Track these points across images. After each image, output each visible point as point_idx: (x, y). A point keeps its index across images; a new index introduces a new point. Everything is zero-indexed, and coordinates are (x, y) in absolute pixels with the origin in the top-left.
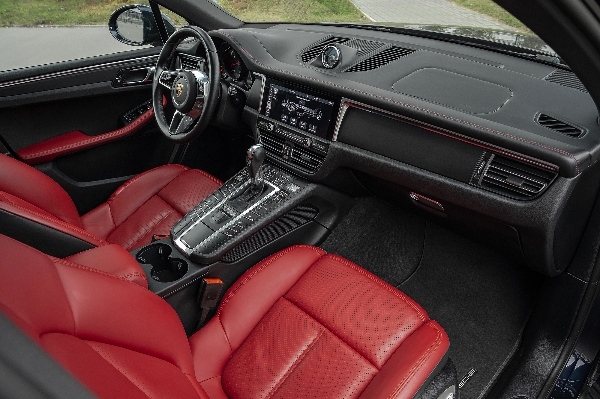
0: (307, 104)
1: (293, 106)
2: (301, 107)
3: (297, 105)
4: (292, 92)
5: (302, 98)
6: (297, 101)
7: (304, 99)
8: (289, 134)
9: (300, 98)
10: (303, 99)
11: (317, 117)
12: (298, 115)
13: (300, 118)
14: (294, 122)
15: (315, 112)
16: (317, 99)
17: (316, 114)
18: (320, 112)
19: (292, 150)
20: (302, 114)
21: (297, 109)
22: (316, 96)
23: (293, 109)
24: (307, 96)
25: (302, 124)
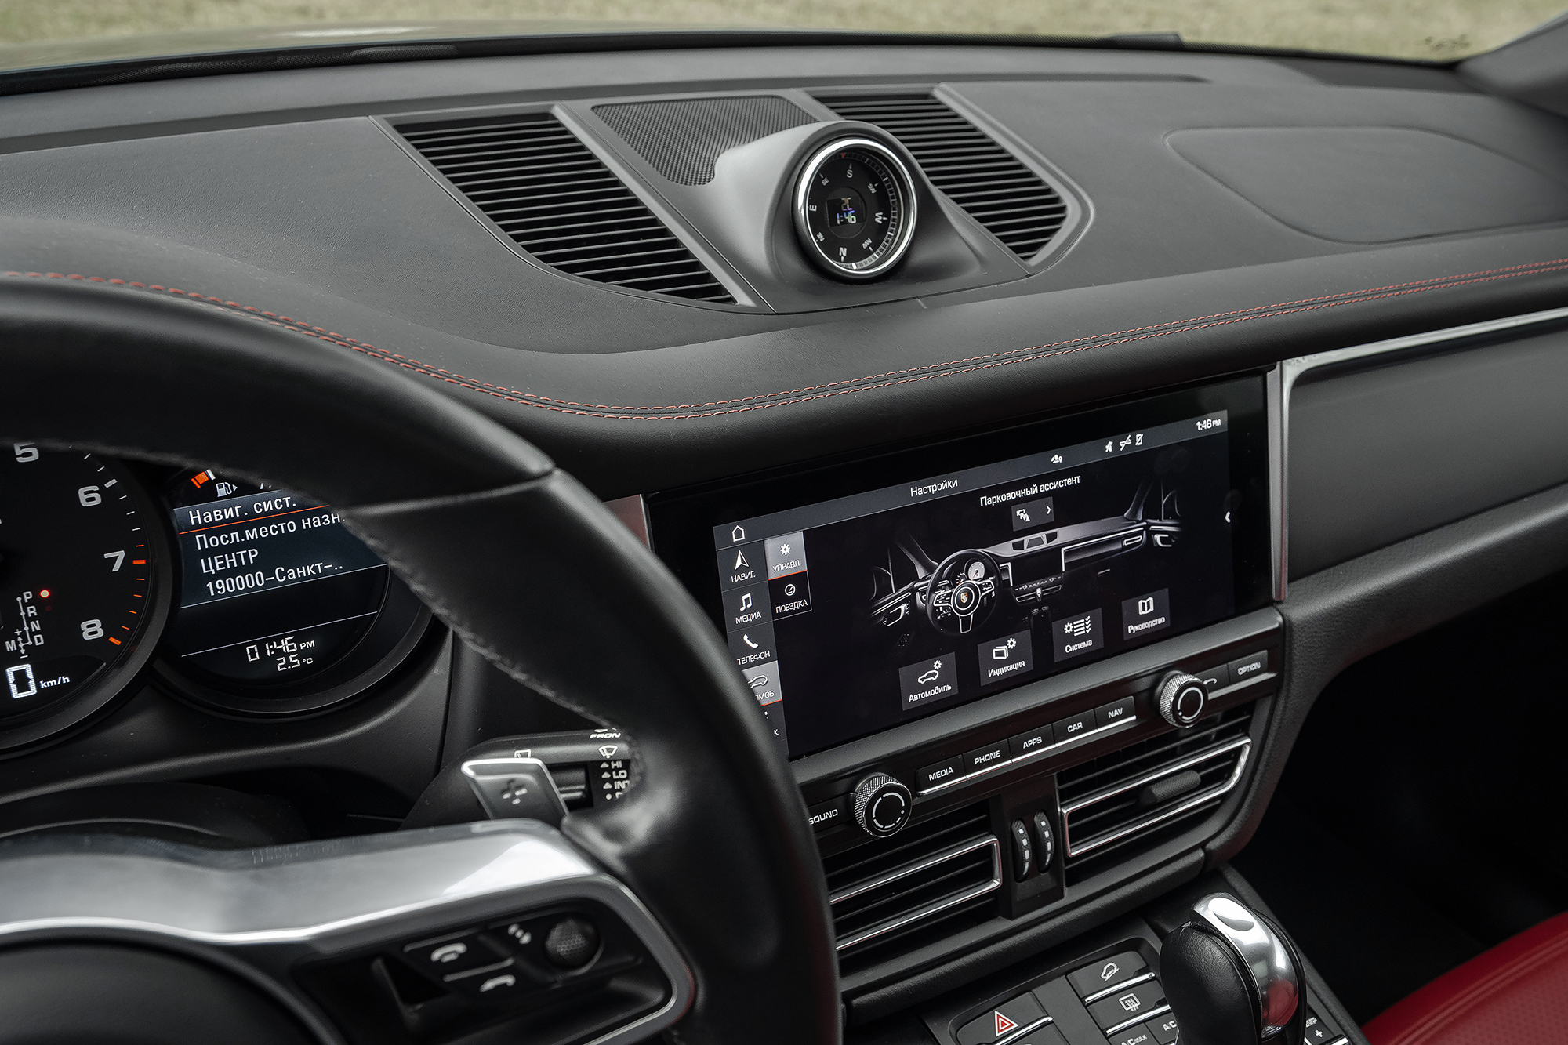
0: (1068, 509)
1: (976, 571)
2: (1035, 543)
3: (1005, 550)
4: (934, 488)
5: (1021, 493)
6: (1000, 525)
7: (1043, 488)
8: (1033, 742)
9: (1009, 496)
10: (1034, 490)
11: (1157, 537)
12: (1026, 604)
13: (1045, 608)
14: (1014, 657)
15: (1132, 519)
16: (1123, 444)
17: (1145, 523)
18: (1164, 503)
19: (1061, 812)
20: (1051, 580)
21: (1006, 570)
22: (1118, 430)
23: (981, 586)
24: (1057, 459)
25: (1073, 633)
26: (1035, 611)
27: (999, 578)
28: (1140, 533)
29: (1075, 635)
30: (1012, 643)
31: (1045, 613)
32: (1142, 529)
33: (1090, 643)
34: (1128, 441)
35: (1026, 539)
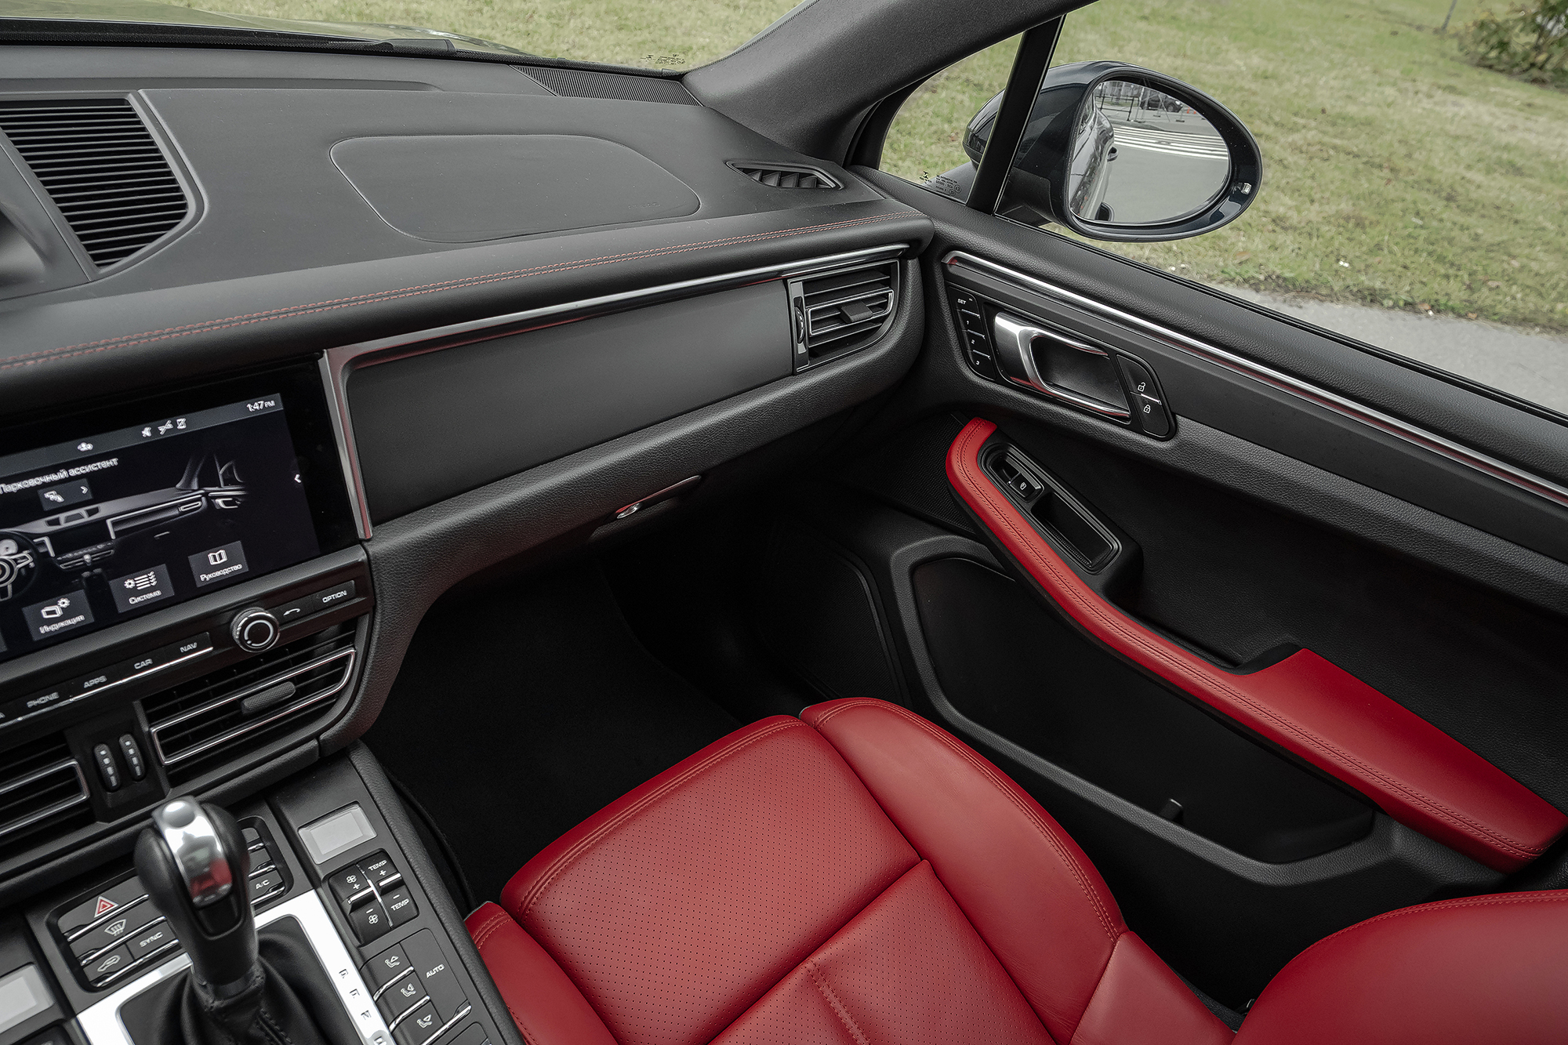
0: (104, 487)
1: (8, 546)
2: (73, 518)
3: (40, 526)
5: (49, 478)
7: (73, 472)
9: (36, 482)
10: (61, 475)
11: (219, 501)
12: (73, 570)
13: (98, 571)
14: (68, 613)
15: (187, 488)
16: (162, 429)
17: (202, 491)
18: (221, 472)
19: (149, 732)
20: (100, 546)
21: (43, 544)
22: (154, 417)
23: (15, 560)
24: (85, 447)
25: (135, 587)
26: (86, 574)
27: (36, 551)
28: (199, 499)
29: (139, 588)
30: (64, 602)
31: (99, 575)
32: (200, 496)
33: (158, 593)
34: (169, 426)
35: (62, 516)
